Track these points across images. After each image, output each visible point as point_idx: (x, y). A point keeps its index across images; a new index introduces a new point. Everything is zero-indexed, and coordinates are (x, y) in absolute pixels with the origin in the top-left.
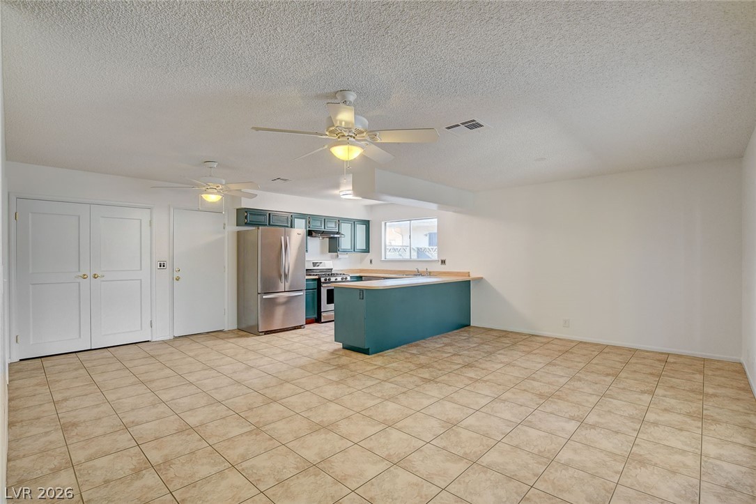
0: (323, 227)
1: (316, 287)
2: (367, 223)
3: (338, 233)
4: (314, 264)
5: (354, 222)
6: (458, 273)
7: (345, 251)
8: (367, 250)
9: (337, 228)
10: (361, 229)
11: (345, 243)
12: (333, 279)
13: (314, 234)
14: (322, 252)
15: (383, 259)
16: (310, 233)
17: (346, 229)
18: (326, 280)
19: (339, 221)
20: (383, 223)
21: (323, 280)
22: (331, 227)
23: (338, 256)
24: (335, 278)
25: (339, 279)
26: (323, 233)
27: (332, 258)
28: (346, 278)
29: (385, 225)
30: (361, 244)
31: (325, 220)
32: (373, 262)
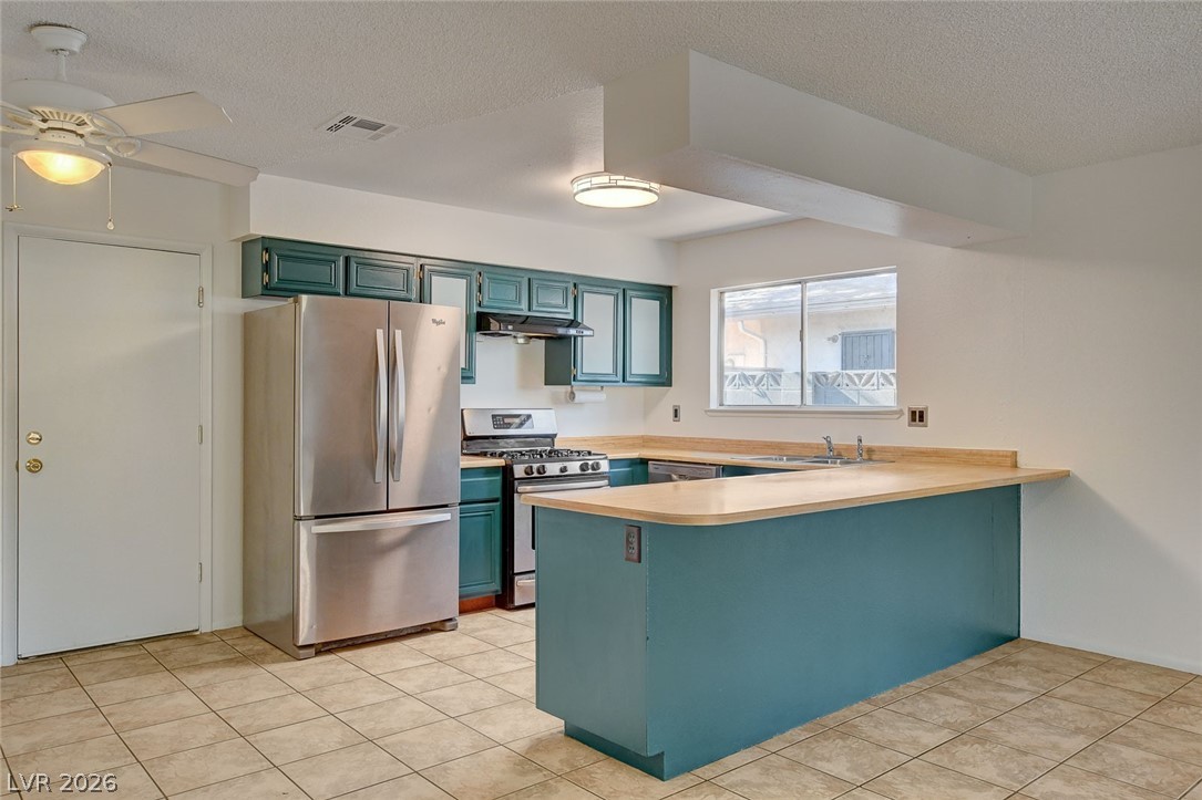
0: (524, 305)
1: (498, 494)
2: (663, 294)
3: (573, 323)
4: (498, 421)
5: (624, 292)
6: (971, 453)
7: (595, 381)
8: (664, 379)
9: (570, 309)
10: (645, 313)
11: (595, 354)
12: (553, 468)
13: (494, 325)
14: (525, 384)
15: (714, 405)
16: (481, 323)
17: (597, 312)
18: (529, 471)
19: (578, 286)
20: (714, 293)
21: (519, 471)
22: (553, 305)
23: (572, 394)
24: (560, 465)
25: (574, 467)
26: (523, 323)
27: (556, 401)
28: (596, 467)
29: (721, 300)
30: (644, 359)
31: (534, 280)
32: (682, 413)
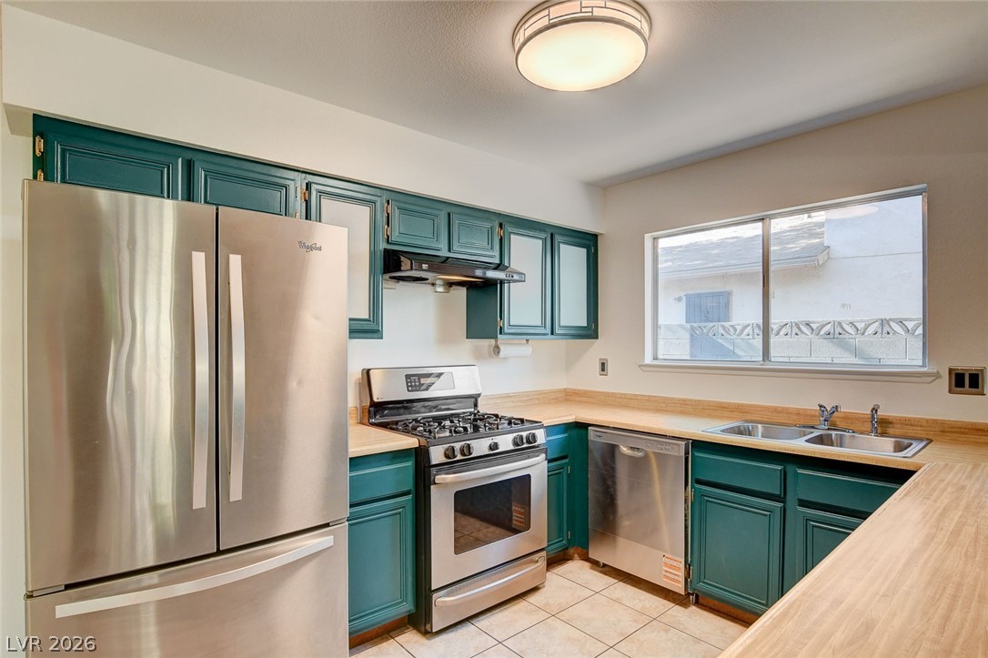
0: (443, 245)
1: (409, 484)
2: (589, 241)
3: (498, 267)
4: (414, 380)
5: (553, 236)
7: (524, 334)
8: (590, 331)
9: (497, 253)
10: (572, 259)
11: (522, 304)
12: (480, 446)
13: (406, 263)
14: (445, 339)
15: (648, 360)
16: (391, 263)
17: (525, 253)
18: (450, 453)
19: (505, 225)
20: (648, 238)
21: (437, 455)
22: (474, 247)
23: (497, 349)
24: (487, 442)
25: (505, 442)
26: (440, 265)
27: (479, 356)
28: (532, 439)
29: (655, 247)
30: (573, 312)
31: (454, 214)
32: (610, 368)
